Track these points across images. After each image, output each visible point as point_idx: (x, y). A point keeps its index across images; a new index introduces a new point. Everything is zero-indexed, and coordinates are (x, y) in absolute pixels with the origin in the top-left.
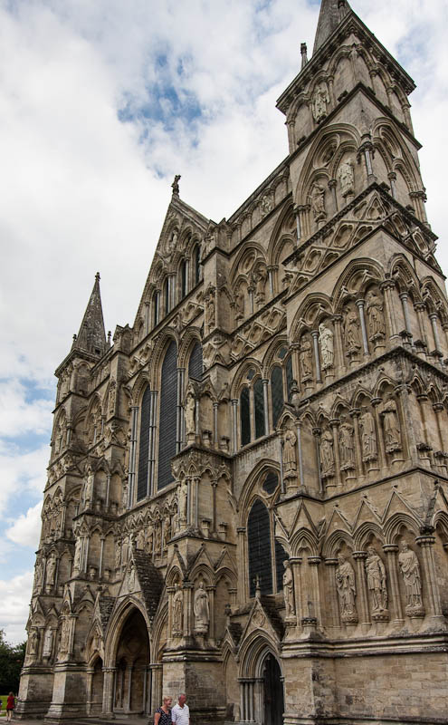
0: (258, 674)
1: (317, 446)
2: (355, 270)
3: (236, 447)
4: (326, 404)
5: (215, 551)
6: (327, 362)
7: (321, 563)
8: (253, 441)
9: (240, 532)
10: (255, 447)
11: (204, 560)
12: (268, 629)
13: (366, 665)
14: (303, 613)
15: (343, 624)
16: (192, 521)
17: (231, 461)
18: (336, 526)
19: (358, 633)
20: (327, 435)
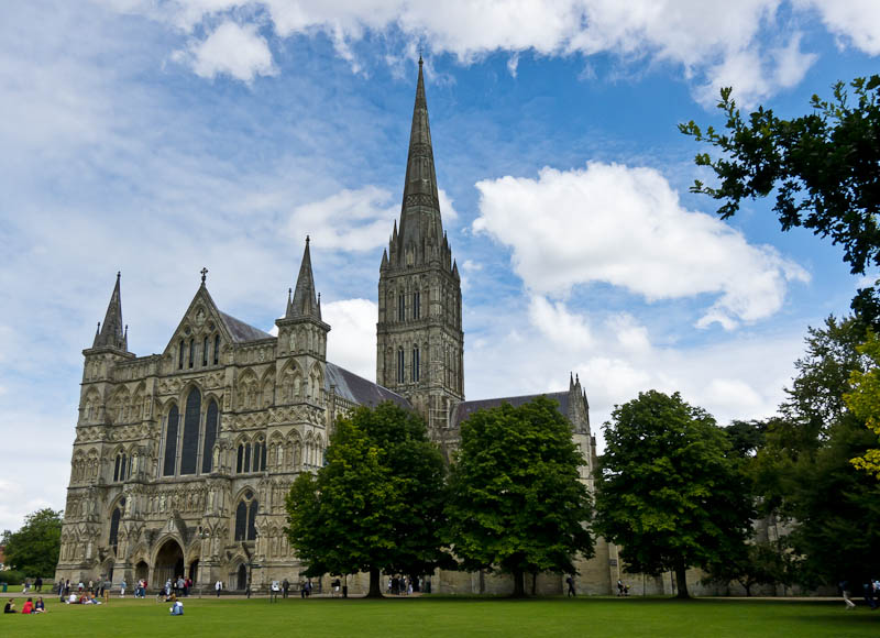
0: (237, 571)
1: (272, 494)
2: (294, 433)
3: (233, 473)
4: (277, 479)
5: (223, 521)
6: (280, 463)
7: (269, 537)
8: (243, 473)
9: (233, 513)
10: (244, 478)
11: (219, 526)
12: (244, 555)
13: (277, 569)
14: (260, 553)
15: (273, 557)
16: (216, 508)
17: (232, 480)
18: (275, 525)
19: (276, 560)
20: (276, 491)
